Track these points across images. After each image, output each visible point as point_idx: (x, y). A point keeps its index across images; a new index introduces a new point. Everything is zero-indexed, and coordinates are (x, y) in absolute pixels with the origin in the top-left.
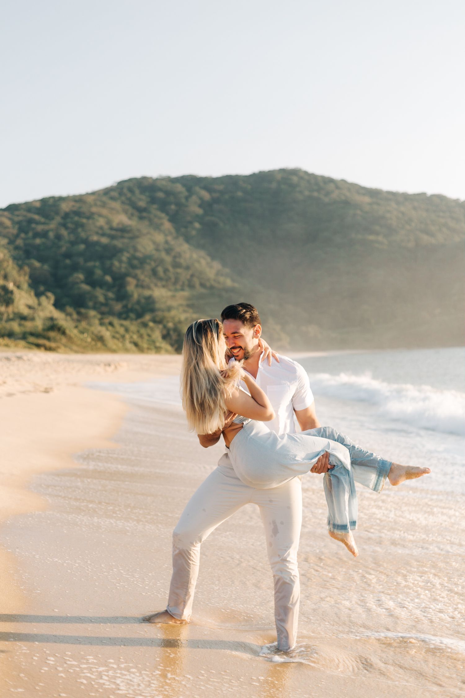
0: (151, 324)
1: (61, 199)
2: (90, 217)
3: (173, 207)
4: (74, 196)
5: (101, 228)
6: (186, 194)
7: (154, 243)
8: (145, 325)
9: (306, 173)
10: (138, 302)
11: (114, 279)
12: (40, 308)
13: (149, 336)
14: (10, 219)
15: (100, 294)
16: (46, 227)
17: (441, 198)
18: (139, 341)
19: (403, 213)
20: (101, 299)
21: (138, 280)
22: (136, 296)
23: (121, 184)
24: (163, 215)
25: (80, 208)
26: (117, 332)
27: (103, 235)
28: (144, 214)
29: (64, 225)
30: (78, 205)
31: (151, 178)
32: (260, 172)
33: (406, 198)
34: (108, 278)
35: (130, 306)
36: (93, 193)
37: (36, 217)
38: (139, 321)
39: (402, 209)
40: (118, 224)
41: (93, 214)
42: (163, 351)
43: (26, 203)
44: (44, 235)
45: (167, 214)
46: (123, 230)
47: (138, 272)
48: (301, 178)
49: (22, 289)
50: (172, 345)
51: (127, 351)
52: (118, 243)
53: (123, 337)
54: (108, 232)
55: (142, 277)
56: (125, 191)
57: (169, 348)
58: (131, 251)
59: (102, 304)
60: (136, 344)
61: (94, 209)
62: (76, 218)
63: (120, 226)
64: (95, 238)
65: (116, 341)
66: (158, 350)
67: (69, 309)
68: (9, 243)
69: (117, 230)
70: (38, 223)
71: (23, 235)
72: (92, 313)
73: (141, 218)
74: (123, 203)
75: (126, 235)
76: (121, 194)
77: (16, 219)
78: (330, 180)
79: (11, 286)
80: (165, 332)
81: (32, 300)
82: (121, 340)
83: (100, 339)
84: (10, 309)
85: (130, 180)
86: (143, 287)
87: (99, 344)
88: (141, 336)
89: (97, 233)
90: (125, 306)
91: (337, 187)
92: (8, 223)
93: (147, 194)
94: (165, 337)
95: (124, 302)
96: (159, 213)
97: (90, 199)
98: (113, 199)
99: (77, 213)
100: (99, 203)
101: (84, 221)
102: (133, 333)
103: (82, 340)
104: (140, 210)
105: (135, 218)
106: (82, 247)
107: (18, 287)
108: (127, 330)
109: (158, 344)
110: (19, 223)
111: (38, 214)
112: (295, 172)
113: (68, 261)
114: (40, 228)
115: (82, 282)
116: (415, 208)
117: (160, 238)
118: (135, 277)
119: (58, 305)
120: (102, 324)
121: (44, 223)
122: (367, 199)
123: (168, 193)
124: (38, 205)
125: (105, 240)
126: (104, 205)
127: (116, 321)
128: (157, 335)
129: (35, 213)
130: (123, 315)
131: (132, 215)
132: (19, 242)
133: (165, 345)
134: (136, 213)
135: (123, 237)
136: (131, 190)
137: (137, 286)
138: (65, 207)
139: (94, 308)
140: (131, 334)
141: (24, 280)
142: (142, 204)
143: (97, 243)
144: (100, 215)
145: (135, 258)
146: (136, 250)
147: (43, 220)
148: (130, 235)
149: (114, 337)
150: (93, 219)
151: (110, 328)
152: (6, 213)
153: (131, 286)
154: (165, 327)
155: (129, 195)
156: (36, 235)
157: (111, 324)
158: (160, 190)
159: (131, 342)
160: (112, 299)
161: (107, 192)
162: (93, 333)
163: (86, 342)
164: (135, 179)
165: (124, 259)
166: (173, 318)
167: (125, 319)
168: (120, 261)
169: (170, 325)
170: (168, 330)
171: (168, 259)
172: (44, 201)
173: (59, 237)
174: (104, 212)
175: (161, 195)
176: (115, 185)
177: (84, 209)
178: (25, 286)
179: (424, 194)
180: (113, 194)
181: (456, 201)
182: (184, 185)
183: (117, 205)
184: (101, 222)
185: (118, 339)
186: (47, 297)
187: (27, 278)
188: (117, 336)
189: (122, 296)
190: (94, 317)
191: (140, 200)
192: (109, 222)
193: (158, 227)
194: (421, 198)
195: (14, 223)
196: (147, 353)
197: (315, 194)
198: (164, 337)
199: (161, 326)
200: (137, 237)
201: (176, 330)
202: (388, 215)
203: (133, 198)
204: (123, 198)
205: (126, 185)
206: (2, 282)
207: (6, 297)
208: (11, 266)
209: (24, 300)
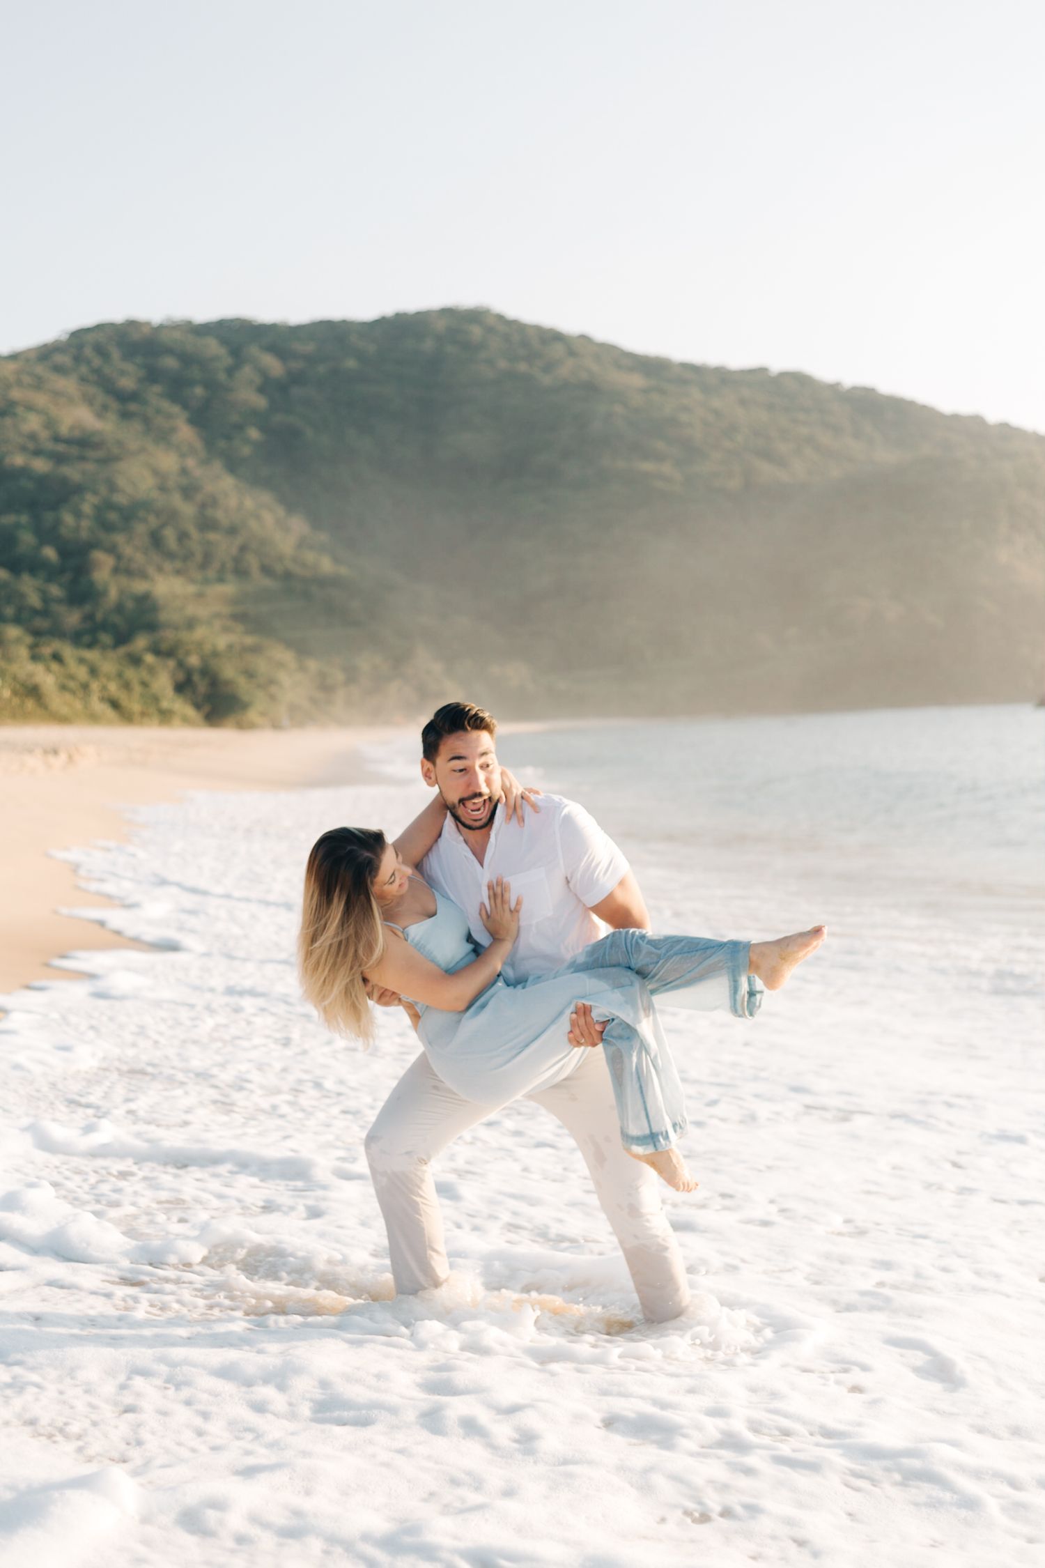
0: (149, 658)
2: (7, 411)
3: (199, 391)
5: (33, 437)
6: (229, 361)
7: (156, 472)
8: (135, 661)
9: (500, 318)
10: (119, 608)
11: (64, 553)
13: (145, 684)
15: (30, 589)
17: (800, 380)
18: (123, 697)
19: (717, 413)
20: (34, 600)
21: (119, 557)
22: (113, 594)
23: (78, 335)
24: (176, 409)
26: (71, 677)
27: (37, 453)
28: (133, 407)
31: (148, 324)
32: (397, 315)
33: (723, 378)
34: (50, 553)
35: (99, 616)
36: (14, 357)
38: (122, 650)
39: (716, 403)
40: (72, 428)
41: (12, 404)
42: (176, 721)
45: (185, 406)
46: (84, 443)
47: (119, 538)
48: (490, 330)
50: (198, 706)
51: (94, 718)
52: (72, 473)
53: (85, 687)
54: (50, 446)
55: (128, 550)
56: (88, 352)
57: (190, 712)
58: (103, 490)
59: (36, 612)
60: (115, 704)
61: (16, 394)
63: (77, 434)
64: (19, 460)
65: (68, 696)
66: (165, 717)
69: (68, 442)
72: (13, 632)
73: (125, 415)
74: (83, 379)
75: (92, 454)
76: (78, 359)
78: (554, 337)
80: (181, 676)
82: (80, 693)
83: (33, 692)
85: (100, 328)
86: (129, 573)
87: (30, 704)
88: (127, 686)
89: (24, 449)
90: (89, 617)
91: (572, 353)
93: (139, 360)
94: (183, 687)
95: (87, 608)
96: (166, 405)
98: (59, 369)
100: (27, 379)
102: (109, 678)
104: (124, 397)
105: (112, 416)
108: (93, 671)
109: (165, 704)
112: (476, 316)
116: (743, 402)
117: (168, 461)
118: (112, 550)
120: (35, 658)
122: (637, 380)
123: (187, 359)
125: (41, 466)
126: (39, 384)
127: (68, 651)
128: (163, 682)
130: (86, 637)
131: (105, 408)
133: (181, 706)
134: (114, 405)
135: (82, 458)
136: (101, 351)
137: (116, 571)
139: (17, 620)
140: (104, 680)
142: (127, 384)
143: (24, 472)
144: (30, 408)
145: (110, 506)
146: (113, 488)
148: (99, 454)
149: (63, 688)
150: (15, 414)
151: (55, 666)
153: (103, 570)
154: (181, 664)
155: (97, 362)
157: (57, 657)
158: (169, 351)
159: (102, 699)
160: (60, 601)
161: (46, 353)
162: (15, 678)
164: (112, 325)
165: (87, 508)
166: (200, 645)
167: (90, 646)
168: (78, 514)
169: (194, 661)
170: (189, 673)
171: (187, 510)
174: (41, 399)
175: (170, 363)
176: (64, 337)
179: (763, 371)
180: (60, 359)
181: (834, 388)
182: (224, 341)
183: (68, 385)
184: (33, 423)
185: (73, 692)
188: (72, 684)
189: (82, 593)
190: (18, 641)
191: (123, 373)
192: (50, 424)
193: (163, 437)
194: (757, 378)
196: (141, 724)
197: (522, 367)
198: (179, 688)
199: (171, 663)
200: (117, 459)
201: (205, 671)
202: (684, 417)
203: (107, 370)
204: (84, 369)
205: (90, 338)
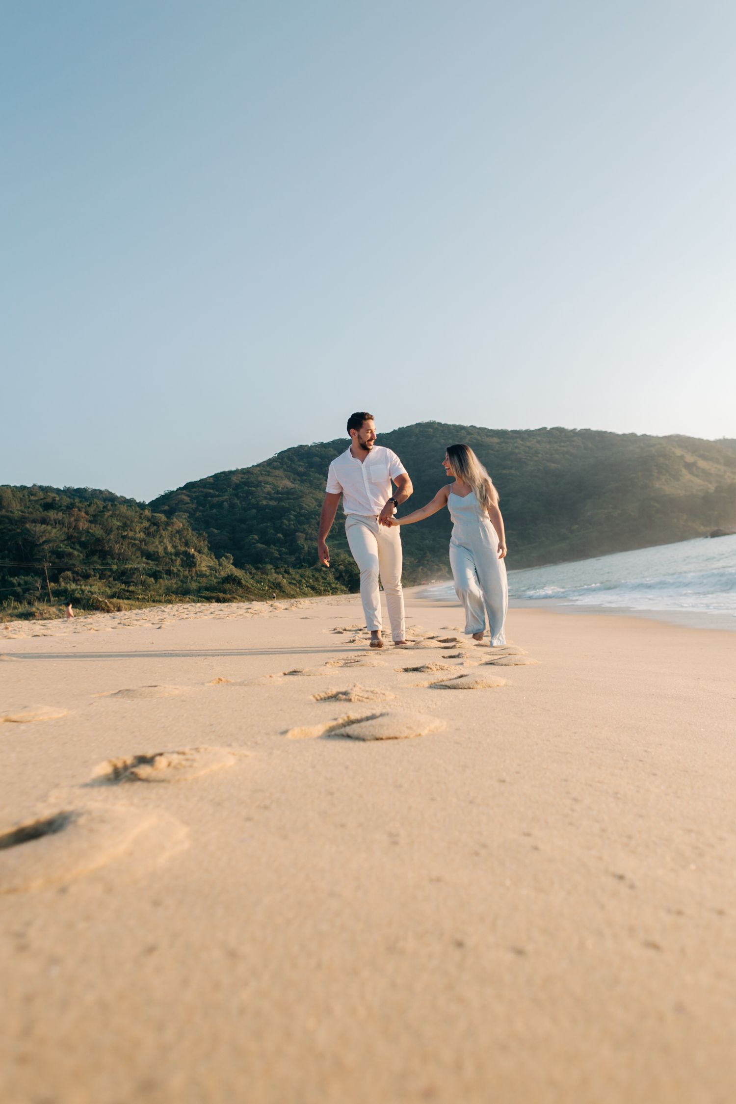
1: (231, 472)
2: (258, 485)
4: (243, 469)
5: (269, 493)
7: (317, 500)
9: (439, 424)
10: (309, 553)
11: (285, 535)
12: (221, 568)
14: (188, 496)
15: (274, 551)
16: (221, 499)
19: (529, 447)
20: (276, 554)
21: (307, 534)
25: (248, 479)
26: (294, 579)
27: (271, 499)
29: (237, 495)
30: (246, 476)
33: (529, 433)
34: (280, 535)
36: (258, 465)
37: (211, 491)
38: (312, 568)
39: (528, 444)
40: (283, 488)
41: (260, 482)
43: (201, 480)
44: (220, 505)
46: (288, 493)
47: (306, 527)
48: (437, 429)
49: (203, 553)
50: (347, 587)
51: (305, 595)
52: (284, 504)
54: (276, 495)
57: (344, 588)
58: (298, 510)
59: (277, 559)
60: (313, 588)
61: (260, 478)
62: (247, 488)
63: (285, 490)
64: (264, 503)
65: (293, 587)
66: (334, 591)
67: (248, 566)
68: (188, 517)
69: (282, 493)
70: (212, 497)
71: (201, 508)
73: (302, 481)
74: (285, 470)
77: (194, 495)
78: (462, 428)
79: (192, 551)
80: (338, 575)
81: (213, 562)
82: (298, 585)
84: (194, 570)
85: (289, 450)
86: (311, 539)
88: (317, 579)
89: (266, 498)
90: (298, 558)
91: (469, 433)
92: (187, 499)
95: (297, 555)
96: (317, 475)
97: (256, 471)
98: (275, 468)
99: (246, 484)
100: (264, 473)
101: (254, 489)
103: (259, 589)
104: (300, 474)
106: (254, 511)
107: (199, 552)
108: (302, 576)
109: (333, 586)
110: (197, 498)
111: (213, 489)
112: (430, 425)
113: (243, 526)
114: (215, 500)
115: (258, 542)
116: (538, 442)
118: (303, 531)
119: (237, 563)
121: (218, 496)
122: (495, 440)
123: (323, 457)
124: (211, 480)
125: (273, 503)
126: (269, 474)
127: (291, 570)
128: (331, 577)
129: (210, 488)
130: (299, 564)
131: (295, 480)
132: (198, 514)
133: (340, 586)
134: (298, 478)
135: (288, 499)
136: (291, 459)
137: (306, 539)
138: (235, 479)
139: (271, 563)
140: (307, 579)
141: (204, 545)
142: (301, 469)
143: (267, 506)
144: (266, 483)
145: (302, 515)
146: (301, 508)
147: (217, 493)
148: (295, 496)
149: (290, 583)
150: (261, 486)
151: (286, 575)
152: (184, 492)
153: (301, 540)
154: (337, 570)
155: (290, 463)
156: (213, 506)
157: (287, 572)
158: (316, 455)
159: (307, 587)
160: (286, 554)
161: (270, 463)
162: (269, 581)
163: (264, 590)
164: (294, 449)
165: (292, 516)
166: (343, 561)
167: (299, 568)
168: (289, 520)
169: (342, 567)
170: (341, 573)
172: (216, 476)
173: (232, 506)
174: (270, 479)
175: (317, 459)
176: (276, 455)
177: (252, 479)
178: (206, 550)
179: (544, 429)
180: (275, 464)
182: (336, 449)
183: (280, 473)
184: (268, 488)
185: (295, 584)
186: (227, 558)
187: (206, 542)
188: (294, 582)
189: (294, 549)
190: (271, 569)
191: (300, 465)
192: (275, 487)
193: (318, 487)
194: (542, 432)
195: (192, 499)
196: (325, 595)
198: (337, 579)
200: (301, 497)
201: (347, 571)
202: (517, 451)
203: (293, 465)
204: (285, 467)
205: (286, 454)
206: (183, 549)
207: (189, 562)
208: (190, 534)
209: (205, 562)
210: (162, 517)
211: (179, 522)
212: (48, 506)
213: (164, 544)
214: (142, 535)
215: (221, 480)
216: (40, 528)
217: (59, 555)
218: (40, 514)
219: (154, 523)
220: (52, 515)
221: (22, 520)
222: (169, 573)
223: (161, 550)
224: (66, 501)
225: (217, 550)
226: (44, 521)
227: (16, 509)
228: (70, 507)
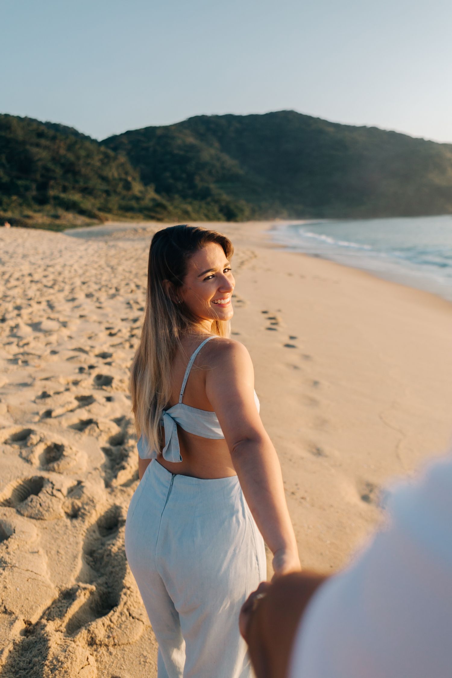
0: (212, 203)
1: (156, 128)
2: (173, 139)
3: (220, 134)
5: (179, 145)
6: (227, 126)
7: (210, 154)
8: (209, 203)
10: (202, 190)
11: (187, 176)
12: (147, 193)
13: (212, 210)
14: (127, 140)
15: (180, 185)
16: (148, 145)
18: (208, 213)
20: (181, 188)
21: (201, 177)
22: (200, 186)
24: (214, 138)
27: (181, 150)
28: (204, 138)
29: (158, 144)
30: (165, 132)
35: (197, 192)
37: (142, 139)
38: (205, 201)
40: (189, 143)
41: (174, 137)
43: (136, 130)
44: (147, 149)
45: (217, 137)
46: (192, 147)
47: (201, 172)
48: (294, 117)
49: (136, 181)
50: (225, 216)
52: (189, 155)
53: (198, 211)
54: (184, 148)
55: (203, 175)
56: (192, 123)
57: (224, 218)
58: (197, 159)
59: (182, 191)
60: (206, 216)
61: (175, 134)
62: (165, 140)
63: (191, 144)
64: (176, 151)
66: (218, 220)
67: (164, 194)
68: (128, 154)
69: (189, 147)
70: (143, 142)
71: (135, 149)
72: (176, 196)
73: (202, 140)
74: (191, 131)
75: (194, 150)
76: (189, 125)
77: (131, 140)
79: (130, 179)
80: (220, 208)
81: (142, 188)
84: (130, 193)
86: (204, 181)
89: (177, 149)
90: (194, 192)
93: (205, 126)
94: (221, 210)
95: (194, 190)
96: (212, 137)
97: (172, 129)
98: (185, 128)
99: (166, 136)
100: (177, 131)
101: (170, 141)
102: (204, 209)
104: (201, 135)
105: (199, 140)
106: (169, 157)
107: (134, 180)
110: (132, 142)
111: (144, 137)
113: (161, 165)
114: (144, 145)
115: (169, 178)
117: (213, 152)
118: (199, 175)
119: (157, 191)
121: (147, 142)
123: (217, 125)
124: (143, 131)
125: (182, 153)
126: (181, 132)
128: (216, 209)
129: (142, 136)
130: (195, 196)
131: (197, 138)
132: (133, 153)
133: (220, 215)
134: (199, 137)
135: (192, 151)
136: (195, 123)
137: (200, 180)
138: (159, 132)
141: (137, 175)
142: (202, 132)
143: (178, 154)
144: (178, 138)
145: (199, 163)
146: (199, 158)
147: (146, 140)
148: (196, 150)
150: (175, 140)
152: (125, 136)
153: (197, 180)
154: (220, 205)
155: (194, 126)
156: (142, 149)
160: (187, 188)
165: (193, 164)
167: (197, 200)
168: (191, 166)
169: (223, 204)
170: (222, 207)
172: (146, 129)
173: (155, 151)
174: (181, 135)
176: (187, 120)
177: (169, 134)
178: (138, 179)
180: (186, 125)
182: (226, 121)
183: (188, 132)
184: (179, 142)
186: (151, 186)
187: (139, 174)
189: (192, 186)
190: (179, 198)
191: (201, 129)
192: (184, 142)
193: (211, 145)
195: (130, 142)
199: (218, 204)
200: (200, 151)
201: (227, 207)
203: (197, 128)
204: (191, 128)
205: (193, 120)
206: (123, 176)
207: (128, 186)
208: (129, 167)
209: (137, 188)
210: (111, 153)
211: (122, 158)
212: (40, 135)
213: (113, 172)
214: (98, 164)
215: (149, 132)
216: (34, 150)
217: (47, 170)
218: (35, 140)
219: (107, 156)
220: (43, 142)
221: (24, 143)
222: (115, 192)
223: (110, 175)
224: (51, 133)
225: (145, 180)
226: (38, 145)
227: (20, 134)
228: (54, 138)
